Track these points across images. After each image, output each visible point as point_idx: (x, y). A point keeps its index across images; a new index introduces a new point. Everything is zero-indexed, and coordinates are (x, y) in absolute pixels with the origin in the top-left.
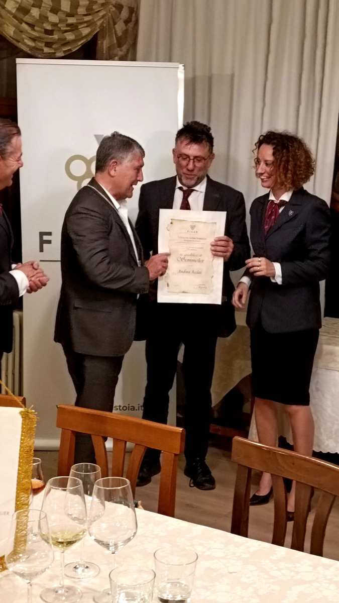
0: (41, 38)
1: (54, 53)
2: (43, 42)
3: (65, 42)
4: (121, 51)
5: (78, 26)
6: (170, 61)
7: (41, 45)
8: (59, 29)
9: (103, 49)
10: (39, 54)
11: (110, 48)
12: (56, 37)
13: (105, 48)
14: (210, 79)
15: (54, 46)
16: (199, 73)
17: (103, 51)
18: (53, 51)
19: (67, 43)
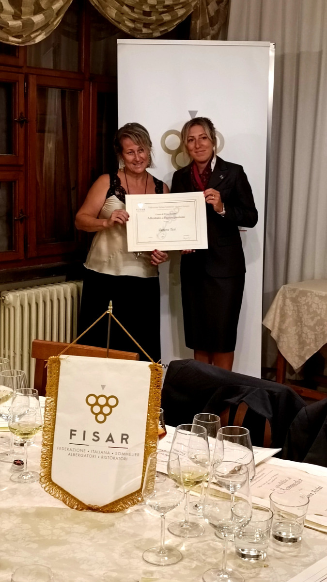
0: (140, 20)
1: (152, 33)
2: (141, 23)
3: (162, 22)
4: (213, 30)
5: (173, 8)
6: (260, 39)
7: (139, 26)
8: (156, 10)
9: (196, 28)
10: (138, 34)
11: (203, 28)
12: (154, 18)
13: (198, 27)
14: (298, 56)
15: (151, 27)
16: (287, 50)
17: (196, 31)
18: (151, 32)
19: (163, 24)
